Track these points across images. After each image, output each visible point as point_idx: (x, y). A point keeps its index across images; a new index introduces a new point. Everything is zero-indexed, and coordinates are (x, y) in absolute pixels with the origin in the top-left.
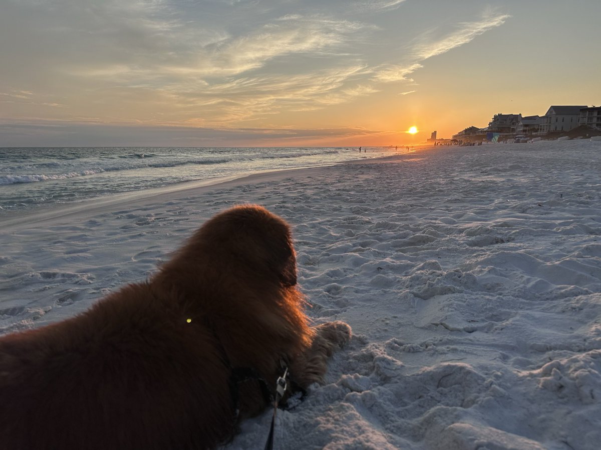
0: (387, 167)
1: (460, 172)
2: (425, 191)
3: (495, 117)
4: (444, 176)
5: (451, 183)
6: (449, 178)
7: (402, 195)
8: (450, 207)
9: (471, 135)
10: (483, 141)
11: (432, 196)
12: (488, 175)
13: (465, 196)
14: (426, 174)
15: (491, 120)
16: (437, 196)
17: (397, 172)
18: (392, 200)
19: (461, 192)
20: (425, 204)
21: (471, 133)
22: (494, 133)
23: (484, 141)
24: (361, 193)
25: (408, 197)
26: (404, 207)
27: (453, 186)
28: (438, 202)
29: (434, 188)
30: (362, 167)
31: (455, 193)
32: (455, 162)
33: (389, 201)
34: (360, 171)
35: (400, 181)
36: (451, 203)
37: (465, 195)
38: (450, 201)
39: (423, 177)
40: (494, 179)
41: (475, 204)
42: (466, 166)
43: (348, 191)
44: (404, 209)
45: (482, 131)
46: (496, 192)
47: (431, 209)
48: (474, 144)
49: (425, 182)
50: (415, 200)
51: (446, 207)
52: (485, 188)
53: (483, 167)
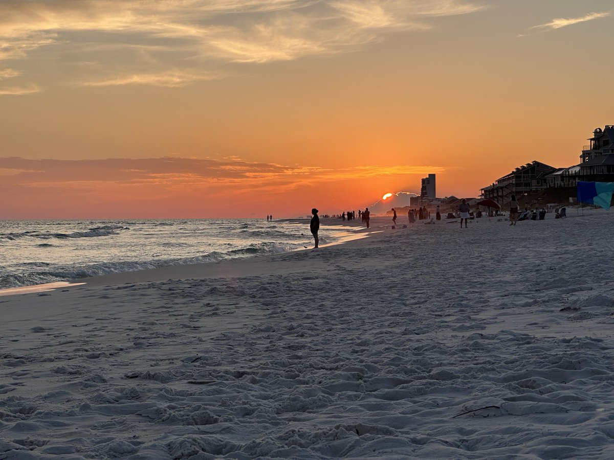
0: (290, 290)
1: (503, 306)
2: (401, 377)
3: (598, 133)
4: (458, 320)
5: (477, 347)
6: (472, 328)
7: (331, 390)
8: (472, 432)
9: (534, 188)
10: (569, 204)
11: (420, 392)
12: (582, 318)
13: (516, 395)
14: (406, 314)
15: (588, 145)
16: (434, 391)
17: (321, 308)
18: (303, 409)
19: (505, 380)
20: (399, 423)
21: (534, 182)
22: (598, 184)
23: (573, 204)
24: (204, 388)
25: (350, 398)
26: (336, 437)
27: (483, 357)
28: (439, 413)
29: (427, 366)
30: (213, 291)
31: (487, 384)
32: (492, 271)
33: (290, 415)
34: (208, 305)
35: (327, 342)
36: (475, 416)
37: (514, 389)
38: (470, 413)
39: (397, 324)
40: (599, 334)
41: (541, 421)
42: (520, 288)
43: (165, 380)
44: (337, 442)
45: (566, 175)
46: (601, 379)
47: (414, 441)
48: (542, 216)
49: (402, 343)
50: (371, 407)
51: (461, 431)
52: (570, 366)
53: (567, 292)
